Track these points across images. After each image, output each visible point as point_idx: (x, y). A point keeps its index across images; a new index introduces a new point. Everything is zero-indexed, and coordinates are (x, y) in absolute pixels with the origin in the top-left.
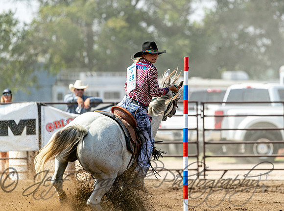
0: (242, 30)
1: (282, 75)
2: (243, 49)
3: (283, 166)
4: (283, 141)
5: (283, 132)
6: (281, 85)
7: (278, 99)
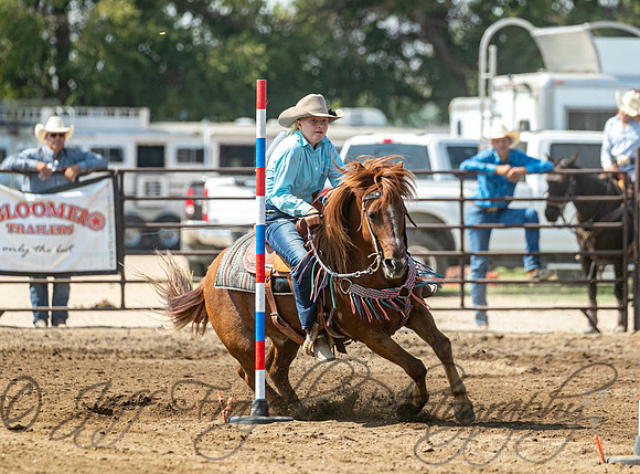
0: (374, 24)
1: (455, 116)
2: (374, 63)
3: (456, 302)
4: (458, 251)
5: (456, 233)
6: (452, 137)
7: (447, 167)
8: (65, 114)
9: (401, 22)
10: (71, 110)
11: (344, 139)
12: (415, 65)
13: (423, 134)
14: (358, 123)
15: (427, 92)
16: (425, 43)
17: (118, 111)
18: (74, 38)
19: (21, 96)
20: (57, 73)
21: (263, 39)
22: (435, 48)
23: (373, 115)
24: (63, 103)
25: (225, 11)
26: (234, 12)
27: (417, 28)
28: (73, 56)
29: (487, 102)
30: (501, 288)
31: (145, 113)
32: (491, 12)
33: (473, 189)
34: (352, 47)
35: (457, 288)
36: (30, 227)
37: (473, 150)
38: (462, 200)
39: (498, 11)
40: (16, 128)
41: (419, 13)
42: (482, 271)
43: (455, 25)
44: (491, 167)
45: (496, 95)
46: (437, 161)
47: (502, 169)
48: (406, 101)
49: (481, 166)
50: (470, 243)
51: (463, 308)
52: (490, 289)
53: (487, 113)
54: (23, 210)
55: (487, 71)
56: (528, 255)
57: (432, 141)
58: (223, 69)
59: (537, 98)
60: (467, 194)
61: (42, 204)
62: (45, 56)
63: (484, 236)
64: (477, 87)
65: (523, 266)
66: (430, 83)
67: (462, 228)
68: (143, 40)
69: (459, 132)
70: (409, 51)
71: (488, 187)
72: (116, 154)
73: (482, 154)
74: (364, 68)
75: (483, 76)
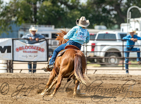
0: (104, 7)
1: (122, 27)
2: (104, 16)
3: (122, 68)
4: (122, 57)
5: (122, 53)
6: (121, 32)
7: (120, 39)
8: (36, 27)
9: (110, 7)
10: (37, 26)
11: (97, 32)
12: (113, 16)
13: (115, 31)
14: (100, 29)
15: (115, 22)
16: (115, 11)
17: (47, 26)
18: (38, 10)
19: (26, 23)
20: (34, 18)
21: (79, 10)
22: (118, 13)
23: (104, 27)
24: (35, 24)
25: (71, 4)
26: (73, 4)
27: (113, 8)
28: (38, 14)
29: (129, 24)
30: (132, 65)
31: (53, 27)
32: (130, 5)
33: (126, 43)
34: (99, 12)
35: (122, 65)
36: (28, 51)
37: (125, 35)
38: (123, 46)
39: (131, 4)
40: (25, 30)
41: (114, 5)
42: (127, 61)
43: (122, 7)
44: (130, 39)
45: (131, 23)
46: (118, 37)
47: (132, 39)
48: (111, 24)
49: (127, 38)
50: (125, 55)
51: (123, 69)
52: (129, 65)
53: (129, 27)
54: (26, 48)
55: (129, 17)
56: (138, 58)
57: (116, 33)
58: (71, 17)
59: (140, 24)
60: (124, 44)
61: (31, 46)
62: (31, 14)
63: (128, 54)
64: (127, 21)
65: (136, 60)
66: (116, 20)
67: (123, 52)
68: (53, 10)
69: (123, 31)
70: (111, 13)
71: (129, 43)
72: (47, 36)
73: (128, 36)
74: (102, 17)
75: (128, 19)
